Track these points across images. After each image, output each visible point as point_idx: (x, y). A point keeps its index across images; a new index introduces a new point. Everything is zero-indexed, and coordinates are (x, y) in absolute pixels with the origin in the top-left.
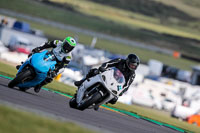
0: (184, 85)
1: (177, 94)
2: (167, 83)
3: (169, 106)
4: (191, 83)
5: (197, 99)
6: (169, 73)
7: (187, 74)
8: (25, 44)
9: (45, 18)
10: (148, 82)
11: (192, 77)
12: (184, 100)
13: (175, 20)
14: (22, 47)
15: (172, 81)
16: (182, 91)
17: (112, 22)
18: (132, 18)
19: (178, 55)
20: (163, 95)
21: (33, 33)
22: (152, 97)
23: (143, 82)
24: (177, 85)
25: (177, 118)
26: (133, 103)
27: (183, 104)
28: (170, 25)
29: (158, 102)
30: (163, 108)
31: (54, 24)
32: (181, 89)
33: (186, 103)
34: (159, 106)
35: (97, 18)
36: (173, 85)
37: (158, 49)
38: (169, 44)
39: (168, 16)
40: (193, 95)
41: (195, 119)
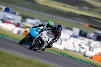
0: (90, 40)
1: (87, 45)
2: (82, 39)
3: (83, 51)
4: (94, 40)
5: (97, 48)
6: (83, 34)
7: (92, 35)
8: (11, 19)
9: (21, 6)
10: (72, 38)
11: (94, 36)
12: (90, 48)
13: (86, 8)
14: (9, 20)
15: (84, 38)
16: (89, 44)
17: (54, 8)
18: (65, 6)
19: (88, 25)
20: (80, 45)
21: (15, 13)
22: (74, 46)
23: (70, 39)
24: (87, 40)
25: (87, 57)
26: (65, 49)
27: (90, 50)
28: (84, 10)
29: (77, 49)
30: (80, 52)
31: (25, 9)
32: (89, 42)
33: (91, 49)
34: (78, 51)
35: (47, 6)
36: (85, 40)
37: (77, 22)
38: (83, 20)
39: (82, 5)
40: (95, 46)
41: (96, 57)
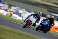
6: (44, 16)
7: (49, 16)
8: (2, 7)
19: (46, 10)
21: (4, 3)
37: (40, 8)
38: (44, 7)
